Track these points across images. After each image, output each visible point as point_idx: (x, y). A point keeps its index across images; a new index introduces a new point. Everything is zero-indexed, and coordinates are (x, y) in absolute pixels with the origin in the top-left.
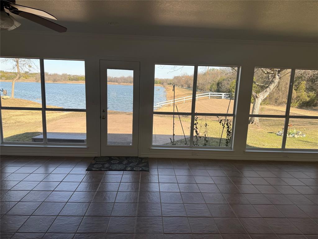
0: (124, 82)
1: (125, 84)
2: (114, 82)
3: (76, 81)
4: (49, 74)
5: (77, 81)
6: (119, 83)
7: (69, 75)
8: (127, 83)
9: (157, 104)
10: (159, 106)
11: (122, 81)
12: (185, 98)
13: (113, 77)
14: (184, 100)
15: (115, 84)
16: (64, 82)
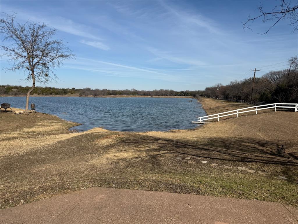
0: (156, 95)
1: (157, 96)
2: (147, 95)
3: (113, 96)
4: (91, 89)
5: (115, 96)
6: (152, 96)
7: (109, 90)
8: (158, 96)
9: (198, 118)
10: (202, 121)
11: (154, 94)
12: (239, 111)
13: (147, 91)
14: (238, 113)
15: (148, 97)
16: (104, 96)
